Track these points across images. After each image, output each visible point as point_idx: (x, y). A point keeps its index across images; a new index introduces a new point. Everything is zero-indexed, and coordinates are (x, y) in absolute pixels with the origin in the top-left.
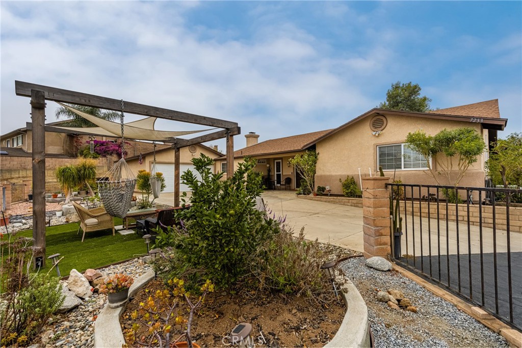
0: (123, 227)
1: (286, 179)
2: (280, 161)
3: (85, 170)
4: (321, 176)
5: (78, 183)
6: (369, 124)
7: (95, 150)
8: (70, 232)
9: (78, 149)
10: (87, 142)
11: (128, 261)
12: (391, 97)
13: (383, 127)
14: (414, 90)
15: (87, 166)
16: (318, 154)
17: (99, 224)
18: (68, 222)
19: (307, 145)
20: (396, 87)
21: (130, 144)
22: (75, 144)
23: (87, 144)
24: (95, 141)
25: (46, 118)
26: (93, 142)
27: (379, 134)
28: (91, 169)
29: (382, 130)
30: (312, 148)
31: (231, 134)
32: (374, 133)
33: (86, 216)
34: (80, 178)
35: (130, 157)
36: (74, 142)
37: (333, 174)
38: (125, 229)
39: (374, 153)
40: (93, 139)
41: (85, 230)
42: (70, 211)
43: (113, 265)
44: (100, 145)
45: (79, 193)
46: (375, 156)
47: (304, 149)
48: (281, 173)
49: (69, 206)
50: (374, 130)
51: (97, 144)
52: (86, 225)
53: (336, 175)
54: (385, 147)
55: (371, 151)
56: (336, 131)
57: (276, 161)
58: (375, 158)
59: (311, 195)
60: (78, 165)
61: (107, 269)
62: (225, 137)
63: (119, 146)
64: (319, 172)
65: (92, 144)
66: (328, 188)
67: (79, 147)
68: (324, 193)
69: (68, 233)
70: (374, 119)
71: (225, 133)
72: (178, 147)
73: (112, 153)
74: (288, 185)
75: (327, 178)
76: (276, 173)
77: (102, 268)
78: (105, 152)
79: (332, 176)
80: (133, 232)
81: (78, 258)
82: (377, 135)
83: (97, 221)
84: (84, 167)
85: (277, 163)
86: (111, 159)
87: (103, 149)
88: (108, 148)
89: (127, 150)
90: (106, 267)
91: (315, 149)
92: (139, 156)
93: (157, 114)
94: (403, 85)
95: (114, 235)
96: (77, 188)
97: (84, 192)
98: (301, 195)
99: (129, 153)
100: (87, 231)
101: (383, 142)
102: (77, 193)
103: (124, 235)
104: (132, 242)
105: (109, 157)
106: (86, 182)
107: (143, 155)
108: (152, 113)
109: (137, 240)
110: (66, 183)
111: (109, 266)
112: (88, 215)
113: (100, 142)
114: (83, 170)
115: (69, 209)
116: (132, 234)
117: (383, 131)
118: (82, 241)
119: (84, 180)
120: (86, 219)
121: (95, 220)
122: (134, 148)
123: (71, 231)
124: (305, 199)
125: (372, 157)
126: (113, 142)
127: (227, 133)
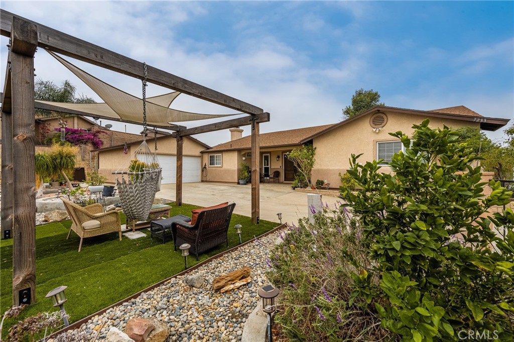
0: (127, 228)
1: (275, 172)
2: (269, 155)
3: (62, 158)
4: (318, 170)
5: (53, 173)
6: (368, 121)
7: (66, 138)
8: (56, 237)
9: (44, 137)
10: (56, 129)
11: (163, 283)
12: (355, 102)
13: (383, 124)
14: (374, 97)
15: (65, 154)
16: (315, 148)
17: (101, 226)
18: (46, 221)
19: (305, 139)
20: (360, 94)
21: (106, 133)
22: (41, 131)
23: (56, 132)
24: (66, 128)
25: (35, 73)
26: (64, 130)
27: (379, 130)
28: (69, 157)
29: (382, 127)
30: (309, 143)
31: (258, 121)
32: (374, 130)
33: (86, 217)
34: (55, 168)
35: (106, 147)
36: (40, 129)
37: (331, 168)
38: (131, 230)
39: (374, 149)
40: (64, 126)
41: (82, 235)
42: (46, 207)
43: (146, 291)
44: (72, 134)
45: (50, 184)
46: (375, 152)
47: (301, 143)
48: (269, 166)
49: (43, 200)
50: (374, 126)
51: (68, 132)
52: (84, 229)
53: (334, 170)
54: (385, 143)
55: (371, 147)
56: (336, 127)
57: (264, 155)
58: (375, 154)
59: (309, 188)
60: (54, 153)
61: (138, 299)
62: (250, 124)
63: (94, 135)
64: (316, 167)
65: (63, 131)
66: (326, 182)
67: (46, 135)
68: (322, 187)
69: (52, 237)
70: (374, 116)
71: (250, 120)
72: (181, 135)
73: (87, 142)
74: (277, 179)
75: (326, 172)
76: (264, 166)
77: (130, 299)
78: (78, 141)
79: (330, 170)
80: (144, 235)
81: (84, 280)
82: (377, 131)
83: (100, 223)
84: (61, 155)
85: (265, 156)
86: (86, 148)
87: (75, 137)
88: (82, 136)
89: (103, 140)
90: (135, 297)
91: (312, 144)
92: (124, 145)
93: (185, 87)
94: (365, 91)
95: (121, 239)
96: (48, 179)
97: (57, 184)
98: (298, 189)
99: (105, 142)
100: (86, 237)
101: (383, 138)
102: (48, 184)
103: (134, 240)
104: (150, 250)
105: (83, 146)
106: (63, 172)
107: (128, 144)
108: (180, 86)
109: (156, 247)
110: (37, 174)
111: (139, 294)
112: (89, 216)
113: (72, 130)
114: (59, 158)
115: (46, 204)
116: (144, 237)
117: (384, 128)
118: (79, 251)
119: (61, 170)
120: (85, 221)
121: (96, 223)
122: (111, 137)
123: (55, 234)
124: (302, 192)
125: (372, 153)
126: (86, 130)
127: (252, 120)
